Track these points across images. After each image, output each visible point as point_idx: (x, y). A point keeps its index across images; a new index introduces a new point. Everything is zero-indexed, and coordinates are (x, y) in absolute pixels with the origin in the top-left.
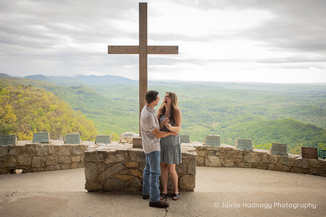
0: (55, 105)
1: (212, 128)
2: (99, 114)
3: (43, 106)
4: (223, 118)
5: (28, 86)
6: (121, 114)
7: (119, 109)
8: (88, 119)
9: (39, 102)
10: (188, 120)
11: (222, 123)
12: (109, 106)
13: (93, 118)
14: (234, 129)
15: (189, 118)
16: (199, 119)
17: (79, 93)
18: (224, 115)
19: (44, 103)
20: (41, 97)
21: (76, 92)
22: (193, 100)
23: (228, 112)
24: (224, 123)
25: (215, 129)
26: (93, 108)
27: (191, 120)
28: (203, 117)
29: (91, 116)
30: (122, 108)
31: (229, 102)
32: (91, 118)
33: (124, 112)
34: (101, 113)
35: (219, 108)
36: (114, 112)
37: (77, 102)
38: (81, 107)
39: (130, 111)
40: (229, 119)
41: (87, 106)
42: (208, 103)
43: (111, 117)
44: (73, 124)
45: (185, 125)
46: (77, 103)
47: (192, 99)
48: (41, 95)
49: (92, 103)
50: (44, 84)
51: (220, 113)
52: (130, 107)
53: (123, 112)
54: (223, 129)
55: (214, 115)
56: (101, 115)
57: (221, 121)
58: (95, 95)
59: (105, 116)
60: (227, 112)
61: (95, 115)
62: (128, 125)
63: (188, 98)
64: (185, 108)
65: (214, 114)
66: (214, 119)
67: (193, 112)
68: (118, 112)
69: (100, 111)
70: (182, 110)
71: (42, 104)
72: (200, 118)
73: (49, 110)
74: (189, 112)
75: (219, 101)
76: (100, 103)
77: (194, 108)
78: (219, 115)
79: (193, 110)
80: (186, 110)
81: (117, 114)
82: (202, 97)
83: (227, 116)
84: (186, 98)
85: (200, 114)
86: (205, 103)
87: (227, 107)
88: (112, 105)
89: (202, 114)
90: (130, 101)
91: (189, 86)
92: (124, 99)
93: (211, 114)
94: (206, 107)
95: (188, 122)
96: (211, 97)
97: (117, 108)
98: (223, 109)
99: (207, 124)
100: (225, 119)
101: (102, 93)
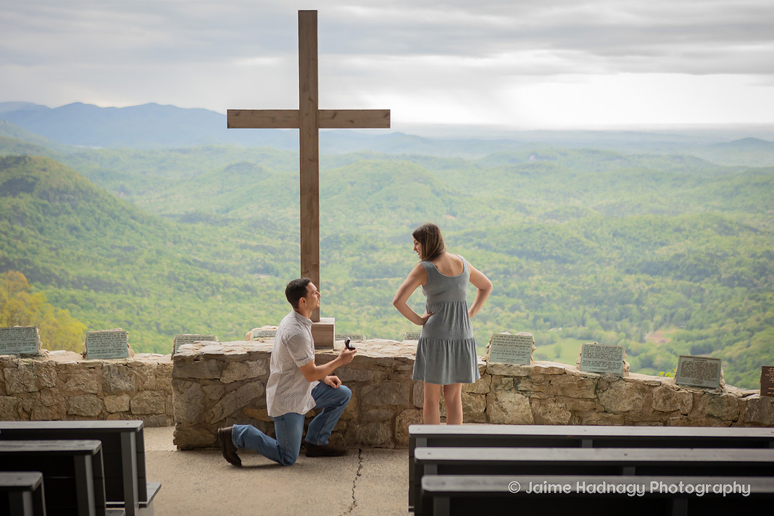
1: (643, 355)
2: (110, 287)
4: (699, 305)
6: (215, 290)
7: (203, 265)
8: (61, 311)
10: (531, 318)
11: (695, 333)
12: (159, 252)
13: (82, 307)
15: (536, 308)
16: (581, 312)
17: (13, 187)
18: (703, 290)
22: (554, 221)
23: (723, 277)
24: (703, 332)
25: (658, 360)
26: (79, 259)
27: (546, 314)
28: (599, 302)
29: (74, 301)
30: (218, 261)
31: (725, 229)
32: (71, 310)
33: (230, 278)
34: (117, 284)
35: (678, 256)
36: (182, 279)
38: (20, 256)
39: (255, 276)
40: (729, 309)
41: (51, 249)
42: (623, 236)
43: (165, 303)
47: (549, 216)
49: (77, 237)
51: (681, 282)
52: (255, 255)
53: (223, 278)
55: (652, 290)
56: (117, 292)
57: (691, 322)
58: (88, 201)
59: (138, 300)
60: (719, 279)
61: (92, 294)
63: (528, 213)
64: (516, 258)
65: (655, 286)
66: (653, 313)
67: (552, 280)
68: (200, 280)
69: (113, 275)
70: (501, 267)
72: (587, 308)
74: (535, 278)
75: (677, 224)
76: (114, 238)
77: (557, 258)
78: (678, 291)
79: (553, 266)
80: (521, 267)
81: (197, 290)
82: (595, 209)
83: (717, 297)
84: (521, 211)
85: (587, 288)
86: (611, 236)
87: (719, 254)
88: (169, 244)
89: (596, 289)
90: (256, 225)
91: (532, 157)
92: (230, 217)
93: (637, 286)
94: (615, 254)
95: (531, 328)
96: (639, 206)
97: (195, 261)
98: (696, 265)
99: (623, 334)
100: (709, 312)
101: (122, 189)
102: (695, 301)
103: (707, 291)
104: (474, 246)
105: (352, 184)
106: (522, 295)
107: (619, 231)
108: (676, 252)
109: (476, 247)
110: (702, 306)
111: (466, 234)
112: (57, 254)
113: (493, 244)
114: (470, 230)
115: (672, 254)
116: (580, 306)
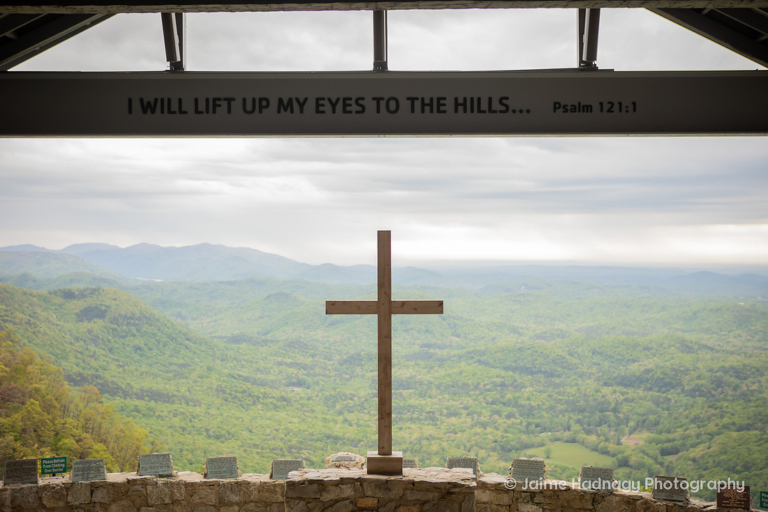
1: (620, 456)
2: (167, 398)
4: (666, 412)
6: (256, 400)
7: (246, 379)
8: (126, 419)
10: (525, 424)
11: (664, 436)
12: (209, 369)
13: (144, 415)
14: (710, 460)
15: (528, 416)
16: (566, 418)
17: (89, 314)
18: (669, 400)
21: (77, 311)
22: (542, 341)
23: (686, 388)
24: (671, 436)
25: (633, 460)
26: (142, 374)
27: (537, 421)
28: (582, 411)
30: (259, 375)
31: (687, 348)
32: (134, 417)
33: (268, 390)
34: (174, 396)
35: (647, 371)
36: (228, 391)
37: (81, 353)
38: (93, 372)
39: (290, 388)
40: (692, 416)
41: (119, 366)
42: (601, 354)
43: (213, 411)
44: (66, 441)
45: (513, 443)
46: (79, 355)
47: (539, 337)
49: (141, 356)
51: (650, 393)
52: (290, 370)
53: (262, 390)
54: (669, 459)
55: (626, 400)
56: (173, 403)
57: (660, 427)
58: (151, 325)
59: (191, 409)
60: (683, 390)
61: (152, 404)
62: (281, 445)
63: (520, 335)
64: (511, 373)
65: (629, 396)
66: (627, 420)
67: (541, 392)
68: (244, 392)
69: (171, 388)
70: (498, 380)
72: (572, 415)
74: (527, 389)
75: (646, 344)
76: (171, 356)
77: (545, 372)
78: (648, 401)
79: (542, 380)
80: (515, 381)
81: (240, 401)
82: (576, 331)
83: (682, 406)
84: (514, 333)
85: (571, 398)
86: (591, 354)
87: (682, 369)
88: (218, 361)
89: (579, 399)
90: (292, 345)
91: (523, 287)
92: (269, 338)
93: (614, 397)
94: (594, 370)
95: (524, 432)
96: (613, 328)
97: (239, 375)
98: (663, 379)
99: (602, 438)
100: (675, 418)
101: (179, 315)
102: (663, 409)
103: (673, 401)
104: (475, 362)
106: (516, 405)
107: (598, 349)
108: (646, 367)
109: (477, 363)
110: (669, 413)
111: (469, 353)
112: (124, 371)
113: (491, 361)
114: (472, 349)
115: (642, 369)
116: (566, 414)
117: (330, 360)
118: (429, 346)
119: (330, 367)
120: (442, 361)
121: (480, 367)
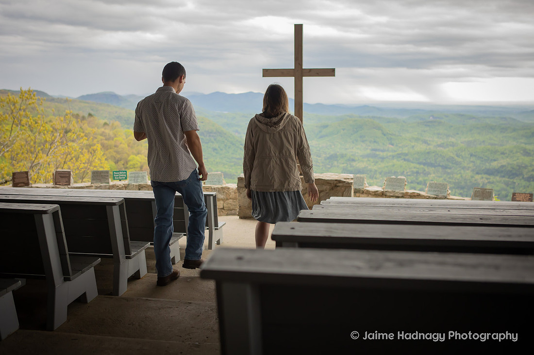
0: (140, 155)
3: (117, 158)
5: (86, 115)
9: (107, 149)
18: (515, 183)
19: (117, 152)
20: (113, 140)
22: (441, 148)
23: (525, 176)
26: (217, 163)
28: (462, 188)
31: (526, 153)
34: (234, 175)
35: (502, 166)
47: (439, 146)
48: (112, 136)
49: (217, 153)
50: (116, 112)
51: (504, 179)
58: (221, 137)
60: (523, 178)
63: (429, 145)
64: (422, 166)
65: (491, 180)
67: (440, 177)
70: (415, 170)
71: (114, 154)
72: (457, 190)
73: (128, 166)
74: (431, 176)
75: (502, 151)
76: (233, 154)
77: (442, 166)
78: (502, 183)
79: (441, 170)
80: (425, 170)
82: (461, 143)
83: (522, 186)
84: (425, 143)
85: (457, 181)
86: (469, 156)
87: (523, 165)
89: (461, 181)
91: (431, 118)
93: (482, 180)
94: (471, 165)
96: (484, 141)
98: (511, 171)
101: (237, 131)
102: (510, 188)
103: (517, 184)
105: (344, 130)
107: (473, 153)
108: (502, 164)
109: (403, 160)
111: (398, 154)
113: (411, 159)
114: (400, 152)
115: (499, 165)
116: (454, 190)
117: (320, 157)
118: (376, 150)
119: (319, 161)
120: (383, 159)
121: (405, 162)
